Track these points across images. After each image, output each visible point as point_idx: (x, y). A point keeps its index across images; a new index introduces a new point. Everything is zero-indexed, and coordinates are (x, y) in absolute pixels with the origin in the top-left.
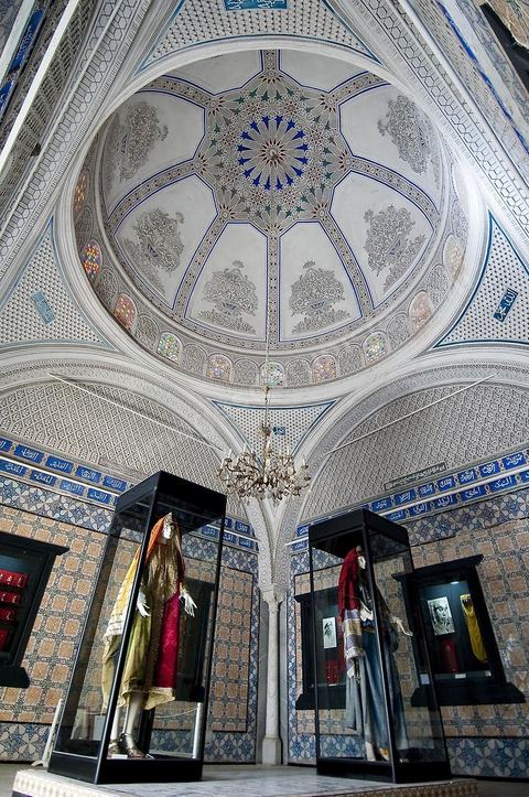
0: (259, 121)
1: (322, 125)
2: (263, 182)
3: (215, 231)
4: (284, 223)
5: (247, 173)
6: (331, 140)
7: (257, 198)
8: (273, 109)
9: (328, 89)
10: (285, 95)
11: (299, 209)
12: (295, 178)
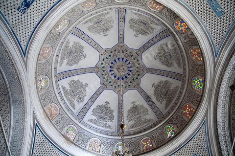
0: (130, 73)
1: (117, 86)
2: (117, 60)
3: (121, 39)
4: (102, 57)
5: (123, 59)
6: (112, 86)
7: (115, 55)
8: (129, 78)
9: (124, 95)
10: (130, 84)
11: (102, 64)
12: (110, 69)
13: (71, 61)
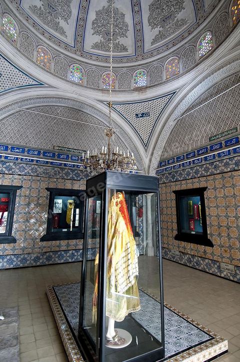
13: (64, 11)
